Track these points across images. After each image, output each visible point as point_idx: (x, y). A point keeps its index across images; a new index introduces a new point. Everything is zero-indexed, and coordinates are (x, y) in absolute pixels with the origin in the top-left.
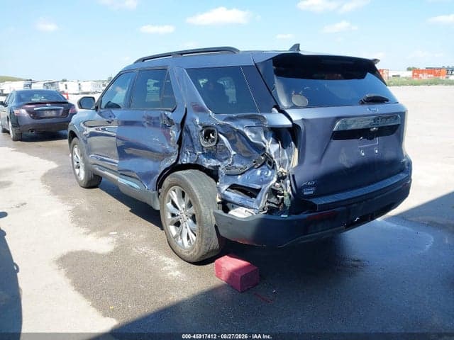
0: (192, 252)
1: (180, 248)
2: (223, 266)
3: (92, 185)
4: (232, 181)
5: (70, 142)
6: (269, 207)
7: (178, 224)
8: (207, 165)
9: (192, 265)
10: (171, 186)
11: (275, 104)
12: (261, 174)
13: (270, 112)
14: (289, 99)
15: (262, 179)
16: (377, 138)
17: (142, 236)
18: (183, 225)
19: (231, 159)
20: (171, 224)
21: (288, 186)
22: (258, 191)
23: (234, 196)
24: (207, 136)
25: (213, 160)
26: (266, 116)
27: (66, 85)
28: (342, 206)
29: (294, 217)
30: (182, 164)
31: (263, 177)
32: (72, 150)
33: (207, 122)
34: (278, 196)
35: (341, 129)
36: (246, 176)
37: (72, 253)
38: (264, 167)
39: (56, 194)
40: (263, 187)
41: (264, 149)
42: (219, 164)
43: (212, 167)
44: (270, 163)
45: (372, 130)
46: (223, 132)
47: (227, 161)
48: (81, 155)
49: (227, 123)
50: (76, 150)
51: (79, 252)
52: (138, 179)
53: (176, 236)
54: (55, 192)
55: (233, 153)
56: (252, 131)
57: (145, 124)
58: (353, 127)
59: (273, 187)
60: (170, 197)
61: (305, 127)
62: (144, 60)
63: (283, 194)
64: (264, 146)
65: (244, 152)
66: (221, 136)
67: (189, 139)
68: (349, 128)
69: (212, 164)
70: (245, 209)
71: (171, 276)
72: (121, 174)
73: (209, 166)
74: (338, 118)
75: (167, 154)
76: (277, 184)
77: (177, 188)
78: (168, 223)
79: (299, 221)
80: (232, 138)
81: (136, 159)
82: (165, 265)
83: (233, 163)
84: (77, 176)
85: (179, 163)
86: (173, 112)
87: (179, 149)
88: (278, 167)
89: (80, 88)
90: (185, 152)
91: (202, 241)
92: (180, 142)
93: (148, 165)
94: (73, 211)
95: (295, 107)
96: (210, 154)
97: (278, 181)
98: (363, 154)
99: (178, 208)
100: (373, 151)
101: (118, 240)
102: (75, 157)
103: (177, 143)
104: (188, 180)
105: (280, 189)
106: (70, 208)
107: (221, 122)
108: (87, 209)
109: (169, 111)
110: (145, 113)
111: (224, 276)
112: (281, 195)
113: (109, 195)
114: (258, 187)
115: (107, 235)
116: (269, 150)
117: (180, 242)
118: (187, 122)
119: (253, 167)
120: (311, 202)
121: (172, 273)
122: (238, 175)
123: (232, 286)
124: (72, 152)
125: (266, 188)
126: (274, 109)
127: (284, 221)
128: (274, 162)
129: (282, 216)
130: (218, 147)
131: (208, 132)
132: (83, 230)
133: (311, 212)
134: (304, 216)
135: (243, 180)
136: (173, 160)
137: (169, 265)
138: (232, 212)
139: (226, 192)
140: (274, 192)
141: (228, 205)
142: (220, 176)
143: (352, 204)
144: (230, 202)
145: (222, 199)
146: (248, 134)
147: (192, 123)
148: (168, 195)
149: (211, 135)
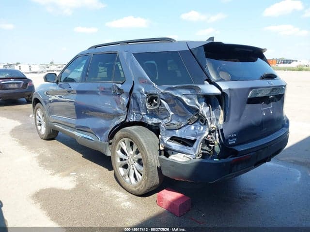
0: (138, 188)
1: (128, 185)
2: (164, 197)
3: (51, 138)
4: (172, 134)
5: (34, 106)
6: (203, 153)
7: (126, 167)
8: (150, 122)
9: (138, 197)
10: (121, 138)
11: (207, 78)
12: (195, 129)
13: (203, 83)
14: (218, 75)
15: (196, 133)
16: (271, 103)
17: (94, 176)
18: (130, 167)
19: (170, 118)
20: (120, 167)
21: (217, 137)
22: (194, 141)
23: (174, 145)
24: (151, 101)
25: (155, 119)
26: (200, 86)
27: (20, 67)
28: (252, 152)
29: (223, 160)
30: (130, 122)
31: (196, 131)
32: (36, 112)
33: (151, 91)
34: (210, 145)
35: (253, 96)
36: (182, 130)
37: (43, 190)
38: (196, 124)
39: (23, 145)
40: (198, 139)
41: (198, 110)
42: (160, 121)
43: (154, 124)
44: (202, 121)
45: (270, 97)
46: (164, 98)
47: (166, 120)
48: (43, 116)
49: (169, 92)
50: (38, 112)
51: (49, 189)
52: (92, 133)
53: (124, 176)
54: (23, 143)
55: (171, 113)
56: (188, 98)
57: (99, 93)
58: (260, 95)
59: (206, 139)
60: (120, 146)
61: (230, 95)
62: (96, 47)
63: (214, 144)
64: (198, 108)
65: (180, 112)
66: (162, 101)
67: (135, 104)
68: (258, 96)
69: (154, 122)
70: (183, 155)
71: (124, 206)
72: (78, 130)
73: (152, 123)
74: (251, 89)
75: (118, 115)
76: (209, 136)
77: (126, 140)
78: (118, 165)
79: (227, 163)
80: (172, 102)
81: (90, 119)
82: (118, 197)
83: (171, 121)
84: (39, 132)
85: (127, 121)
86: (122, 84)
87: (127, 111)
88: (209, 123)
89: (30, 69)
90: (133, 113)
91: (148, 179)
92: (128, 106)
93: (101, 123)
94: (39, 157)
95: (222, 80)
96: (152, 114)
97: (210, 134)
98: (264, 114)
99: (126, 155)
100: (270, 112)
101: (78, 179)
102: (37, 117)
103: (127, 107)
104: (136, 134)
105: (211, 140)
106: (36, 155)
107: (163, 91)
108: (49, 155)
109: (120, 83)
110: (99, 85)
111: (165, 205)
112: (212, 144)
113: (64, 145)
114: (193, 138)
115: (68, 175)
116: (202, 111)
117: (127, 179)
118: (134, 91)
119: (188, 124)
120: (234, 149)
121: (124, 203)
122: (176, 130)
123: (171, 212)
124: (35, 114)
125: (200, 139)
126: (206, 82)
127: (216, 164)
128: (206, 120)
129: (214, 160)
130: (160, 109)
131: (152, 98)
132: (49, 172)
133: (234, 157)
134: (230, 159)
135: (181, 133)
136: (122, 119)
137: (121, 197)
138: (172, 157)
139: (168, 143)
140: (207, 142)
141: (169, 152)
142: (161, 130)
143: (259, 150)
144: (171, 150)
145: (164, 148)
146: (185, 99)
147: (138, 92)
148: (118, 145)
149: (154, 100)
